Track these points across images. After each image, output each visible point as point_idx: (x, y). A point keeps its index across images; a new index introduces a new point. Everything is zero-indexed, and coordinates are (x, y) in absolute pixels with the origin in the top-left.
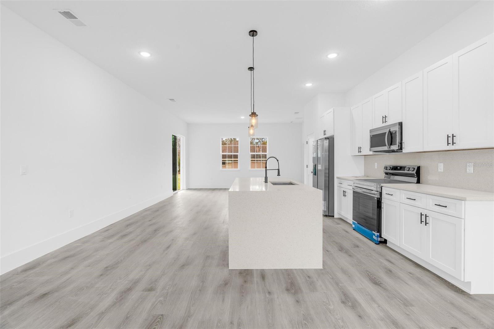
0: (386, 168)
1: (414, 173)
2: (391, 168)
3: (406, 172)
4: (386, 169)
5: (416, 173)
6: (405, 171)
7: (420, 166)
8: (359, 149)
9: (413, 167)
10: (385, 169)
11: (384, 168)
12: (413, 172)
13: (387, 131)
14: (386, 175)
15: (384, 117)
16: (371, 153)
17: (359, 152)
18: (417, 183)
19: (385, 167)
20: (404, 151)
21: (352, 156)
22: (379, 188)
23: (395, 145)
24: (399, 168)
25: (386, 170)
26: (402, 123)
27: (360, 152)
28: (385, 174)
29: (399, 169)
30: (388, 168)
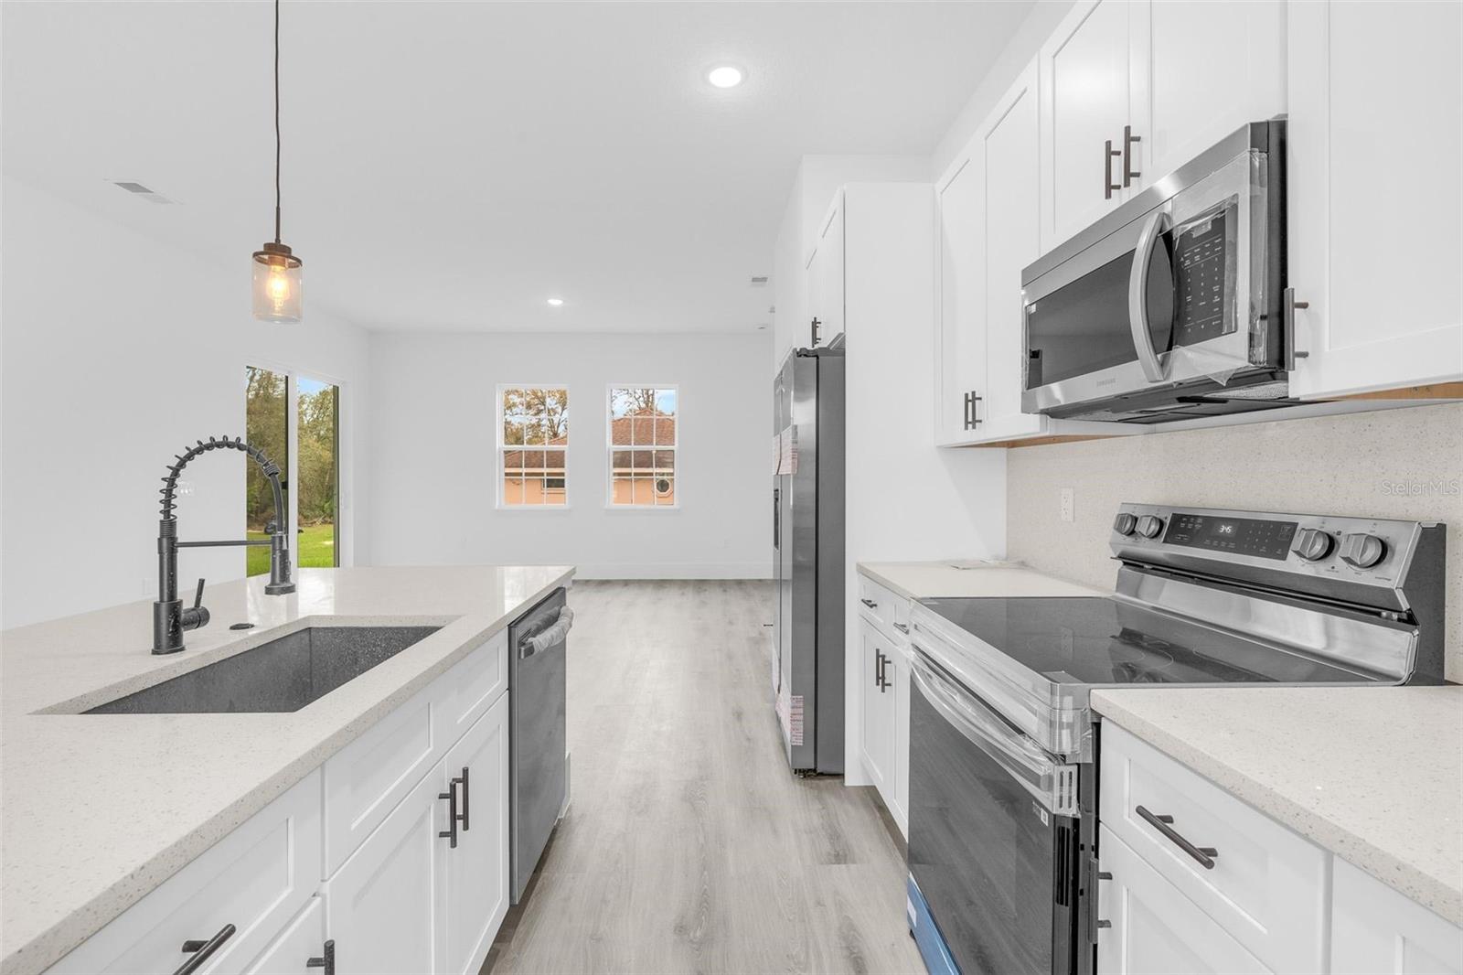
0: (1128, 523)
1: (1390, 592)
2: (1162, 524)
3: (1293, 565)
4: (1132, 533)
5: (1407, 589)
6: (1283, 557)
7: (1441, 528)
8: (970, 404)
9: (1366, 528)
10: (1119, 528)
11: (1112, 521)
12: (1369, 578)
13: (1143, 241)
14: (1128, 570)
15: (1118, 145)
16: (1032, 425)
17: (967, 423)
18: (1418, 678)
19: (1122, 519)
20: (1300, 383)
21: (939, 447)
22: (1071, 726)
23: (1217, 332)
24: (1227, 529)
25: (1129, 540)
26: (1282, 126)
27: (975, 421)
28: (1120, 563)
29: (1224, 537)
30: (1142, 527)
